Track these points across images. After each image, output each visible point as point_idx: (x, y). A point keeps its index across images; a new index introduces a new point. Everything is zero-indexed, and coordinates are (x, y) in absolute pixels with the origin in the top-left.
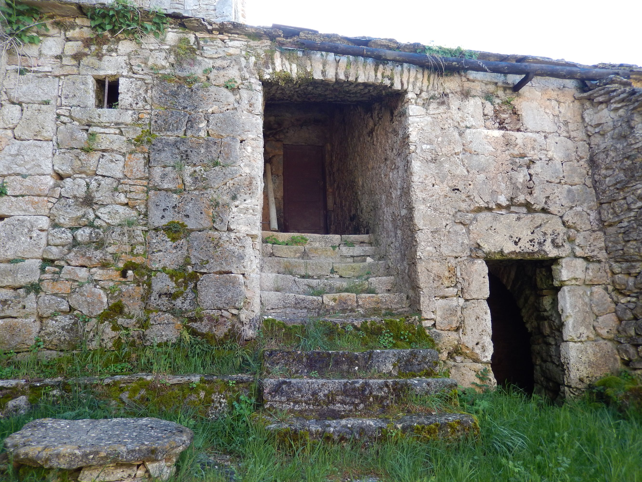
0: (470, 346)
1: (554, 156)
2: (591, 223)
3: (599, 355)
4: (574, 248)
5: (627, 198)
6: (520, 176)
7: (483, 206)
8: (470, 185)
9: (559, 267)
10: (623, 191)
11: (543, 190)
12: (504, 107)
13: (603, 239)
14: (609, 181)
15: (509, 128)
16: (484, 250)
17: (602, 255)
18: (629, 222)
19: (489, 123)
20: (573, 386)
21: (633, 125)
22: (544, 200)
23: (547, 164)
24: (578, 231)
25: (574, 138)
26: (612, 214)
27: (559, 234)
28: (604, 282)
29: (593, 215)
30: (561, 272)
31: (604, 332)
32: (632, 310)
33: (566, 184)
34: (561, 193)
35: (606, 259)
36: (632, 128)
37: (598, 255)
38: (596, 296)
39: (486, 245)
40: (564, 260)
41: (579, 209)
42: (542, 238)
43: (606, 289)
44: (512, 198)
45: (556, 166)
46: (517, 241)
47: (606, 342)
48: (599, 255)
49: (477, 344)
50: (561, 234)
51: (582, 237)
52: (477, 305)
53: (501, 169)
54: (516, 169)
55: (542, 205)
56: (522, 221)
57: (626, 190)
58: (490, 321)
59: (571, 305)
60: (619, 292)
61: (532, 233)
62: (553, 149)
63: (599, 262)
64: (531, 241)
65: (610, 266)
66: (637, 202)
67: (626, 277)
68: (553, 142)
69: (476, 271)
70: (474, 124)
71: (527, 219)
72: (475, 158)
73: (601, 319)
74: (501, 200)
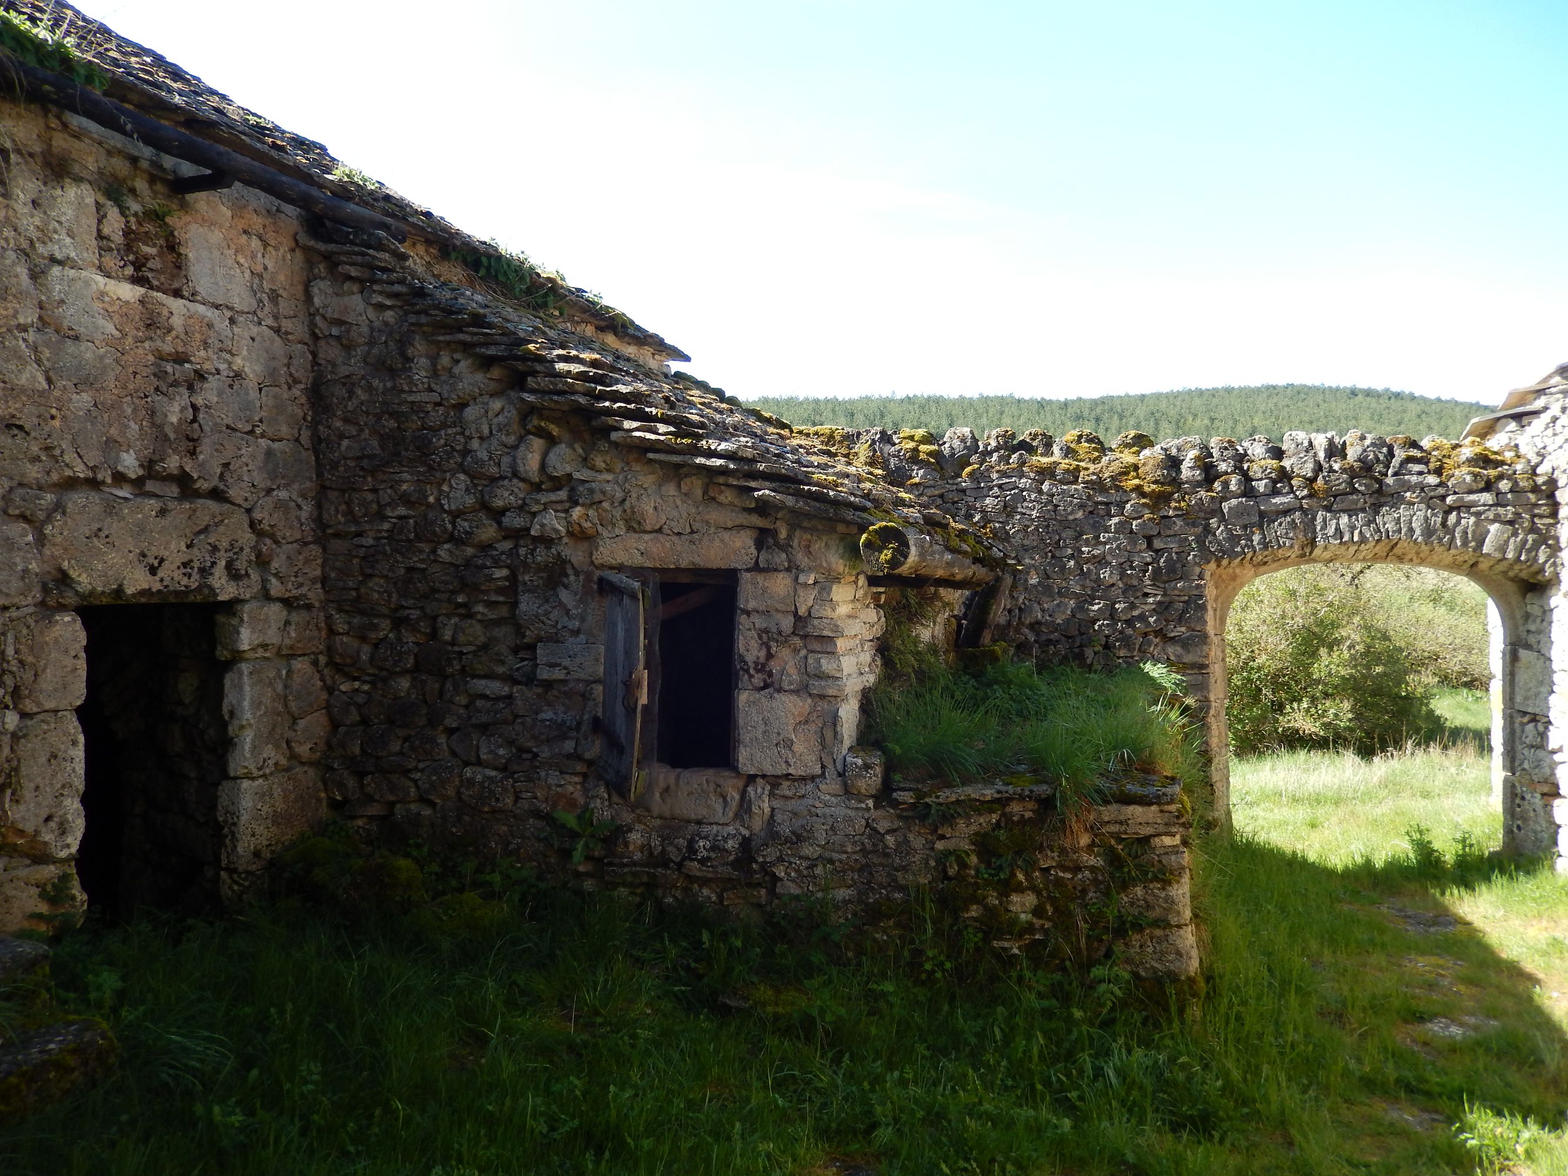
0: (29, 827)
1: (246, 369)
2: (301, 525)
3: (293, 796)
4: (268, 580)
5: (381, 492)
6: (172, 409)
7: (82, 475)
8: (53, 417)
9: (235, 621)
10: (373, 476)
11: (219, 448)
12: (149, 227)
13: (319, 561)
14: (348, 447)
15: (155, 283)
16: (79, 589)
17: (315, 594)
18: (378, 539)
19: (111, 262)
20: (241, 869)
21: (410, 355)
22: (219, 471)
23: (231, 386)
24: (277, 542)
25: (287, 333)
26: (344, 515)
27: (242, 549)
28: (314, 649)
29: (307, 509)
30: (238, 633)
31: (303, 750)
32: (359, 706)
33: (262, 436)
34: (253, 457)
35: (321, 601)
36: (409, 360)
37: (309, 593)
38: (297, 679)
39: (84, 575)
40: (247, 607)
41: (283, 494)
42: (208, 558)
43: (315, 663)
44: (151, 461)
45: (247, 394)
46: (156, 565)
47: (306, 768)
48: (311, 595)
49: (49, 819)
50: (247, 550)
51: (283, 557)
52: (53, 726)
53: (131, 387)
54: (164, 389)
55: (215, 482)
56: (169, 518)
57: (381, 476)
58: (83, 761)
59: (252, 702)
60: (338, 668)
61: (188, 547)
62: (245, 352)
63: (309, 607)
64: (185, 565)
65: (329, 618)
66: (398, 505)
67: (356, 644)
68: (247, 335)
69: (56, 641)
70: (73, 255)
71: (180, 510)
72: (70, 346)
73: (302, 723)
74: (126, 464)
